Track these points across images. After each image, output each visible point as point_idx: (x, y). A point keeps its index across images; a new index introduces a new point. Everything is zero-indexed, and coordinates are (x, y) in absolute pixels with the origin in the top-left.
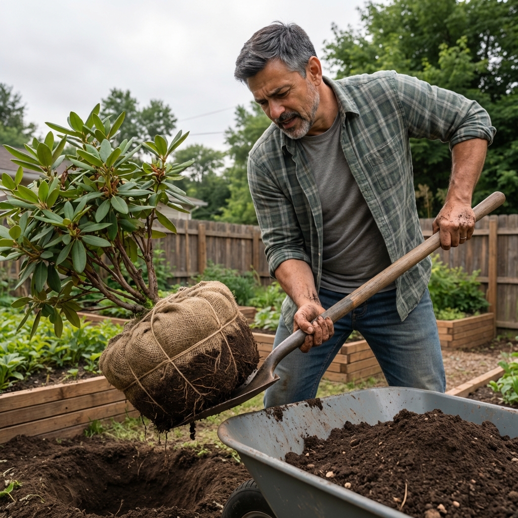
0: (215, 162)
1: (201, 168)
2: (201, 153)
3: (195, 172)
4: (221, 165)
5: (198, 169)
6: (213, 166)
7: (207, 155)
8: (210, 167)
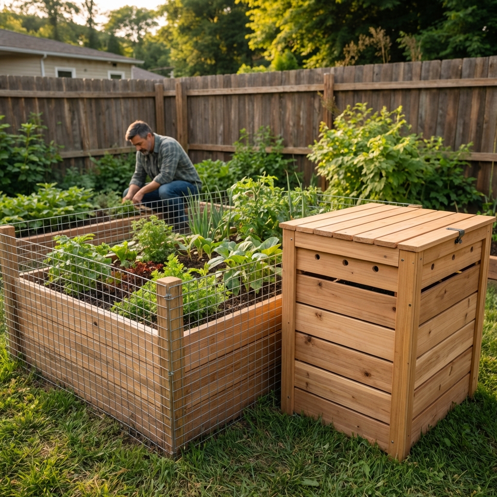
0: (149, 21)
1: (136, 27)
2: (135, 12)
3: (130, 32)
4: (155, 24)
5: (132, 29)
6: (148, 24)
7: (141, 15)
8: (144, 27)
